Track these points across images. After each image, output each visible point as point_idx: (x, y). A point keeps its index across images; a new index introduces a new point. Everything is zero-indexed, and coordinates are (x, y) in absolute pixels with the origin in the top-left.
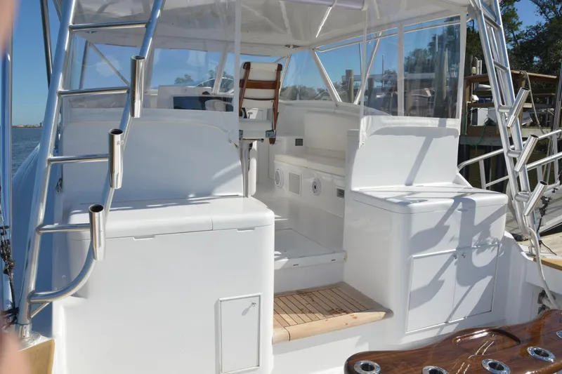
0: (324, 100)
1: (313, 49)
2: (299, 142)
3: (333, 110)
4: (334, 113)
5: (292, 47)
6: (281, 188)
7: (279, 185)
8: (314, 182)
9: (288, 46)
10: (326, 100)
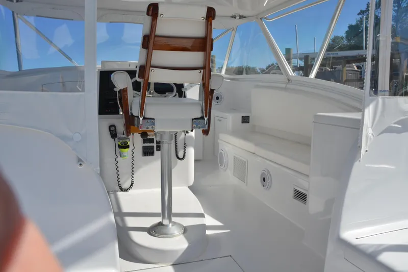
0: (273, 73)
1: (261, 19)
2: (245, 120)
3: (284, 86)
4: (285, 89)
5: (238, 18)
6: (225, 170)
7: (223, 167)
8: (263, 174)
9: (234, 17)
10: (275, 73)
